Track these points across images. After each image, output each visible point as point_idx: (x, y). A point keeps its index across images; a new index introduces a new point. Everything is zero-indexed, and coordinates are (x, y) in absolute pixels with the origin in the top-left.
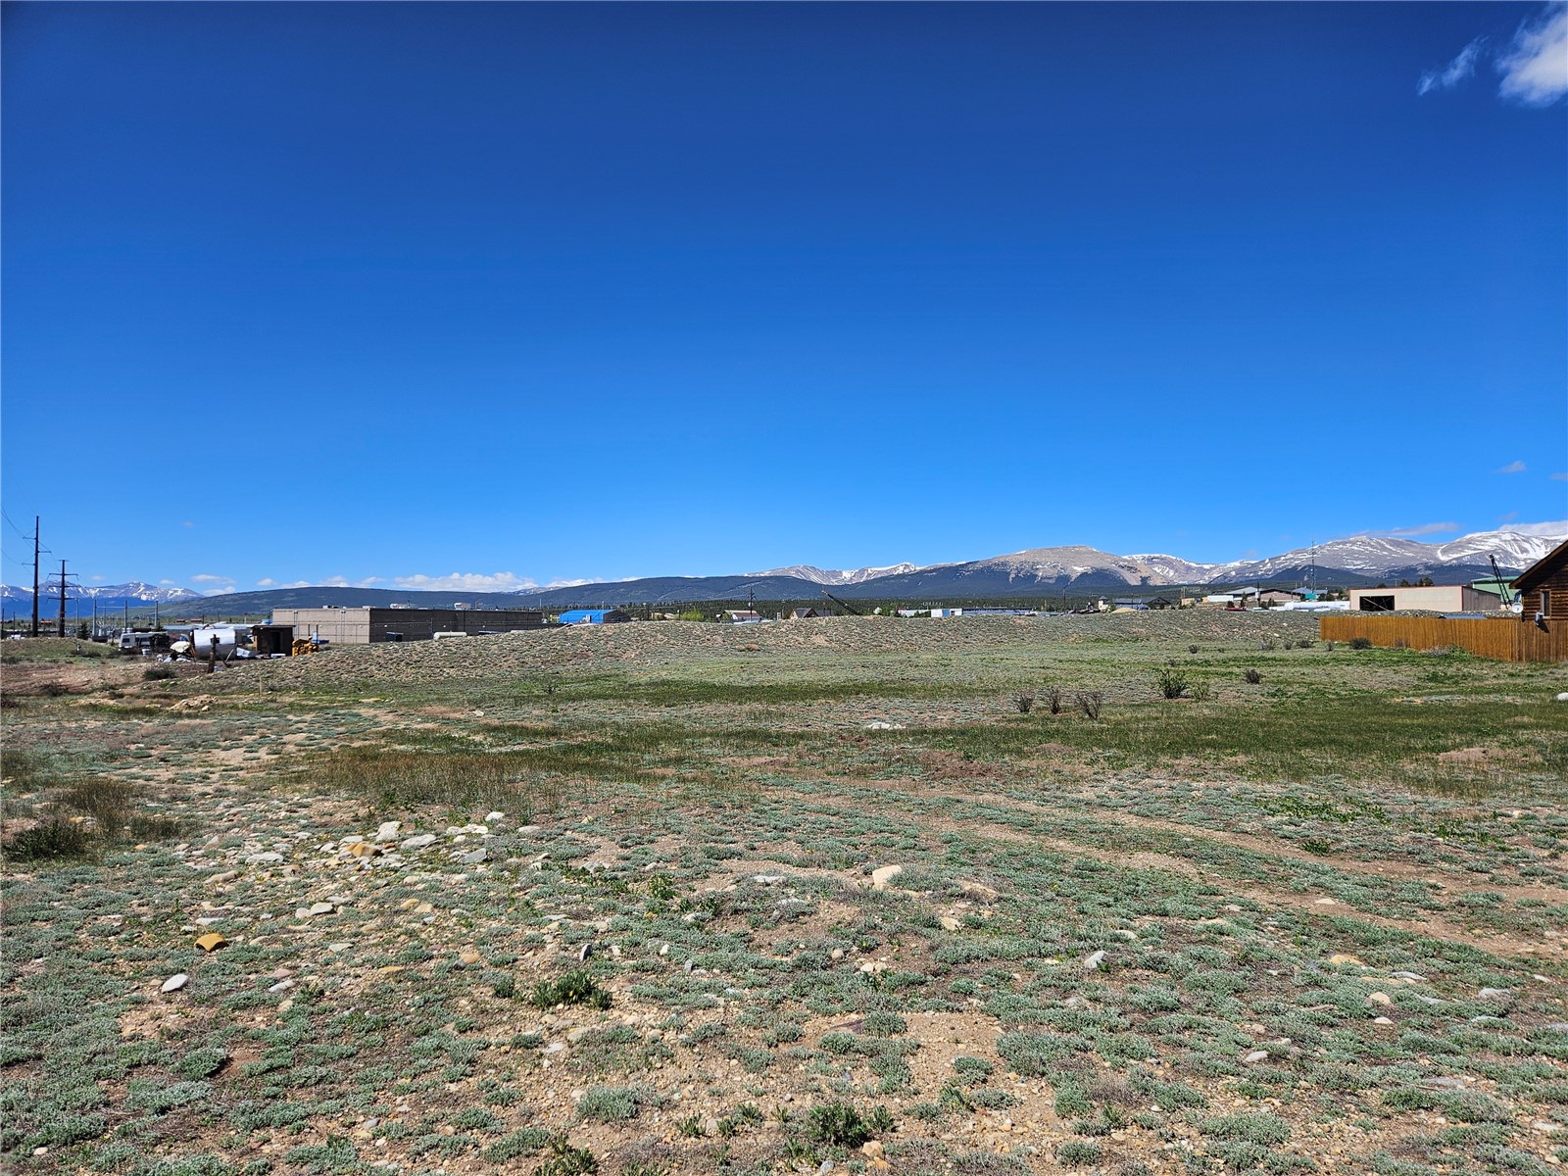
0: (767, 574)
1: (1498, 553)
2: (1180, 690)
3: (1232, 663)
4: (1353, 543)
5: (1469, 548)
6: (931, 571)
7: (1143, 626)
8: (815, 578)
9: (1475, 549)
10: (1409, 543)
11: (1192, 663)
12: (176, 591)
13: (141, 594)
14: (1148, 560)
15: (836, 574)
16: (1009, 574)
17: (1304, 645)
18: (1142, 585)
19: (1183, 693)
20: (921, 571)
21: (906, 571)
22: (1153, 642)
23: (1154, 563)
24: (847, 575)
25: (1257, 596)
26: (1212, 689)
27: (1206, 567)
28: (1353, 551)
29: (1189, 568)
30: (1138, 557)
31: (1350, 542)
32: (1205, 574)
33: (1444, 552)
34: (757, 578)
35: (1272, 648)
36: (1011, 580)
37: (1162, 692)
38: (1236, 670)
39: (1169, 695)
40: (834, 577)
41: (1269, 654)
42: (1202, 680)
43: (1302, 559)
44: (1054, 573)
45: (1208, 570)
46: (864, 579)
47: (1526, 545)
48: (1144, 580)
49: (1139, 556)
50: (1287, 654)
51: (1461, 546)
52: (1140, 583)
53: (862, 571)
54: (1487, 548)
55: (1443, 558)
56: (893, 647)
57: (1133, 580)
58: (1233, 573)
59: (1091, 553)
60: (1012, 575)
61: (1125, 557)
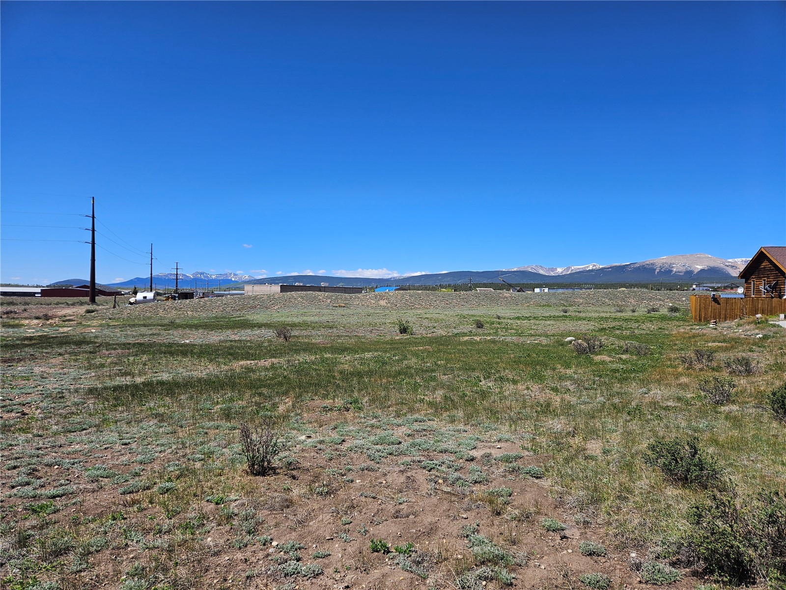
0: (516, 269)
6: (608, 268)
8: (542, 272)
13: (232, 278)
15: (553, 270)
16: (655, 269)
20: (603, 269)
21: (594, 268)
24: (559, 270)
44: (683, 269)
46: (569, 272)
49: (740, 260)
53: (568, 268)
57: (733, 273)
59: (709, 257)
60: (657, 271)
61: (730, 260)
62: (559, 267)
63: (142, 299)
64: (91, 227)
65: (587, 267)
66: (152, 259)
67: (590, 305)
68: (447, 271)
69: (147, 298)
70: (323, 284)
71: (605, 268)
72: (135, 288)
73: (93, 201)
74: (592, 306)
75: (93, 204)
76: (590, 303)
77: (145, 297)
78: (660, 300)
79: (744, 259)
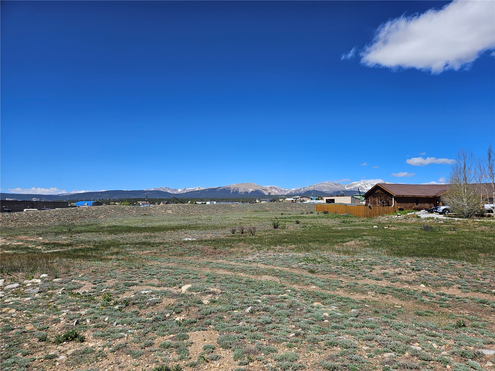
0: (152, 190)
1: (360, 188)
2: (278, 226)
3: (292, 218)
4: (325, 184)
5: (353, 186)
6: (207, 190)
7: (268, 207)
8: (169, 191)
9: (354, 186)
10: (338, 184)
11: (282, 218)
15: (176, 190)
16: (231, 191)
17: (312, 213)
18: (269, 195)
19: (279, 227)
20: (204, 190)
21: (199, 189)
22: (271, 212)
23: (272, 188)
24: (180, 190)
25: (299, 199)
26: (286, 226)
27: (286, 190)
28: (325, 186)
29: (282, 190)
30: (267, 187)
31: (324, 184)
33: (347, 187)
34: (149, 191)
35: (303, 214)
36: (231, 193)
37: (273, 227)
38: (293, 220)
39: (275, 228)
41: (302, 216)
42: (284, 223)
43: (312, 188)
44: (243, 191)
46: (185, 192)
47: (367, 186)
48: (269, 193)
50: (307, 215)
51: (351, 185)
53: (185, 189)
54: (357, 186)
55: (347, 189)
56: (194, 214)
57: (266, 193)
58: (293, 192)
59: (255, 185)
60: (232, 191)
61: (264, 187)
62: (179, 189)
65: (195, 189)
68: (104, 190)
71: (205, 190)
79: (270, 186)
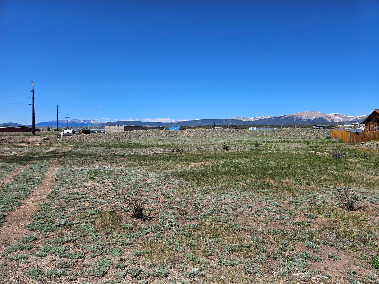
0: (230, 118)
6: (273, 118)
8: (242, 120)
12: (99, 122)
13: (91, 122)
14: (334, 115)
15: (248, 118)
16: (294, 118)
20: (270, 118)
21: (267, 118)
24: (251, 119)
29: (346, 117)
30: (331, 114)
32: (351, 119)
36: (295, 120)
40: (248, 119)
44: (307, 118)
45: (351, 118)
46: (255, 120)
48: (332, 120)
52: (331, 121)
53: (255, 118)
58: (359, 119)
59: (318, 113)
60: (295, 119)
61: (327, 114)
63: (67, 133)
64: (32, 97)
66: (58, 113)
67: (286, 135)
68: (197, 119)
69: (69, 133)
70: (144, 126)
71: (271, 118)
72: (49, 127)
73: (33, 84)
74: (287, 136)
75: (33, 85)
76: (285, 135)
77: (68, 132)
78: (315, 133)
79: (334, 114)
